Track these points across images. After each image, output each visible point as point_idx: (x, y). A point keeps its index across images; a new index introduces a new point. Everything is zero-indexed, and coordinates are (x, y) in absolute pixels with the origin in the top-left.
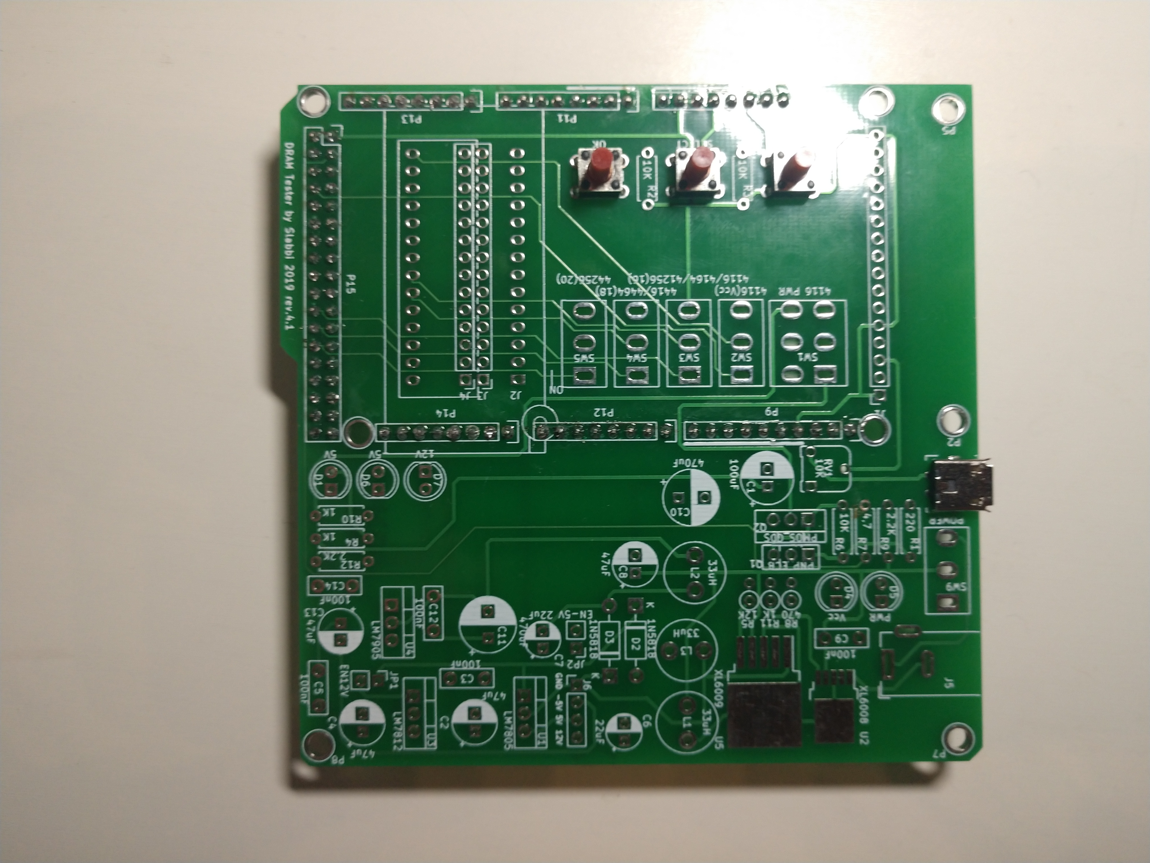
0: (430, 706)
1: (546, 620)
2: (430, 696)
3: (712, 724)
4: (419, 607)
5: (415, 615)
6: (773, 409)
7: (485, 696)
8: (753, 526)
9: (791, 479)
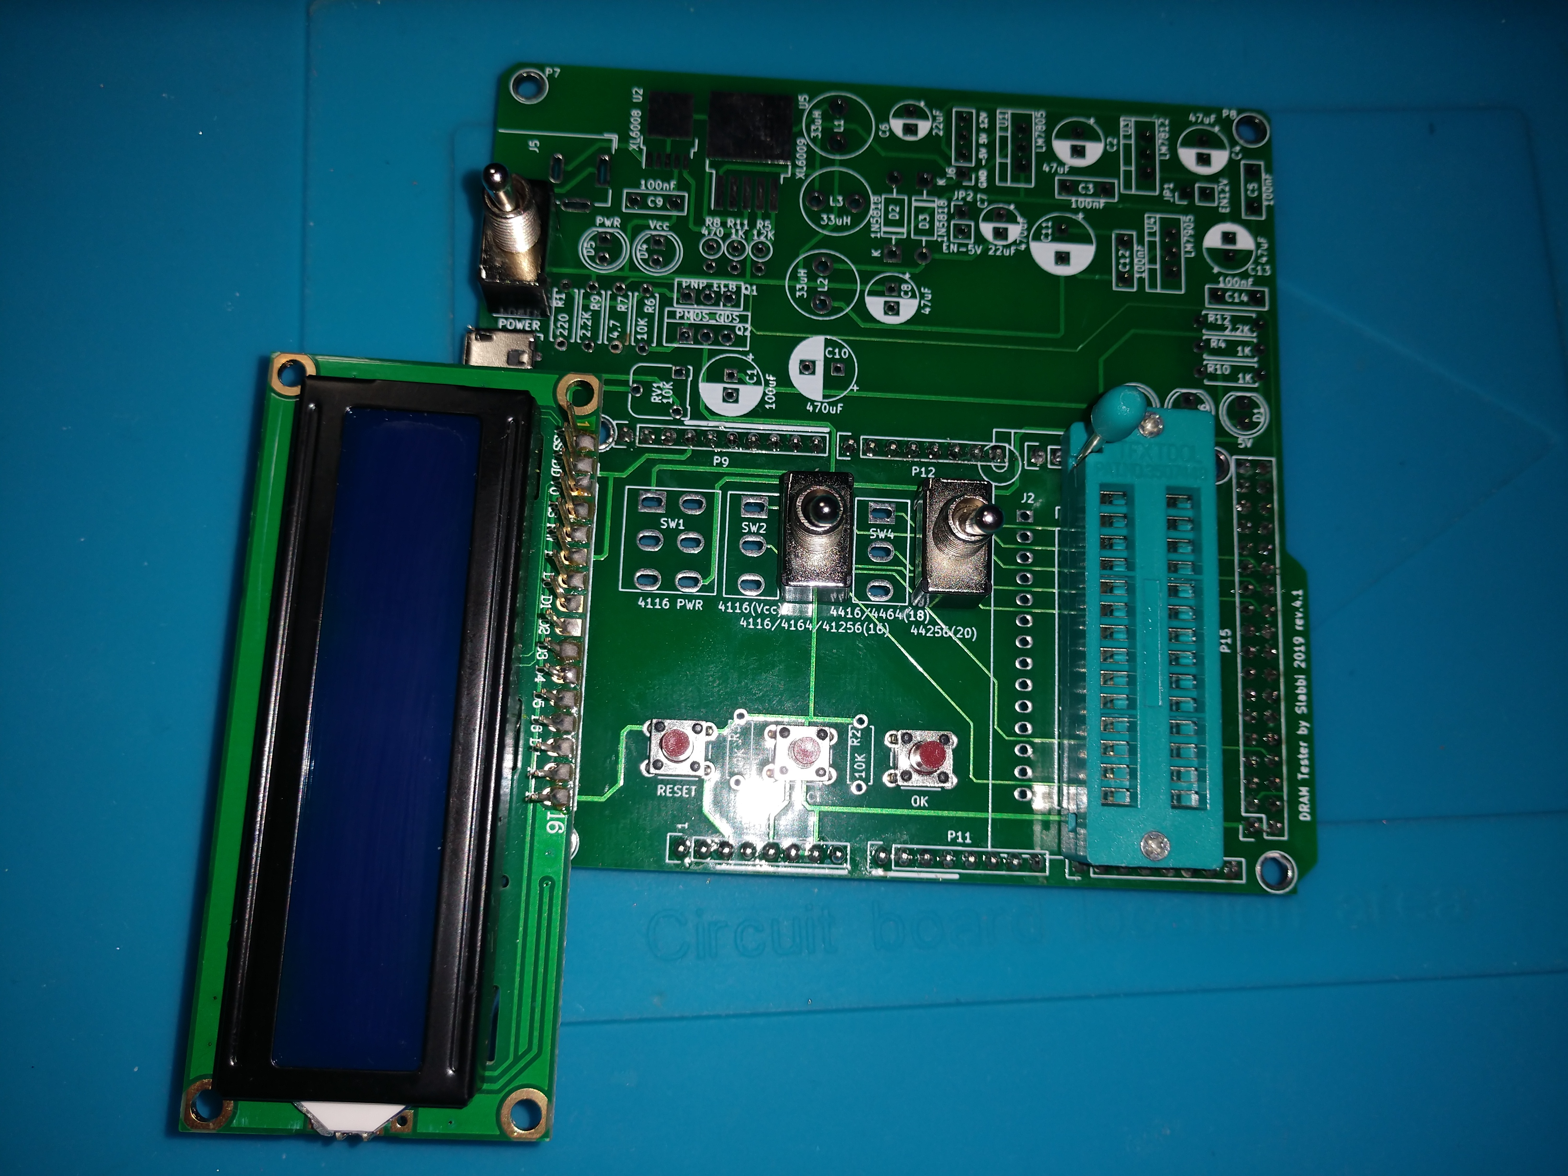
0: (1128, 162)
1: (996, 245)
2: (1128, 174)
3: (811, 121)
4: (1141, 268)
5: (1146, 260)
6: (720, 465)
7: (1067, 170)
8: (751, 332)
9: (703, 381)
